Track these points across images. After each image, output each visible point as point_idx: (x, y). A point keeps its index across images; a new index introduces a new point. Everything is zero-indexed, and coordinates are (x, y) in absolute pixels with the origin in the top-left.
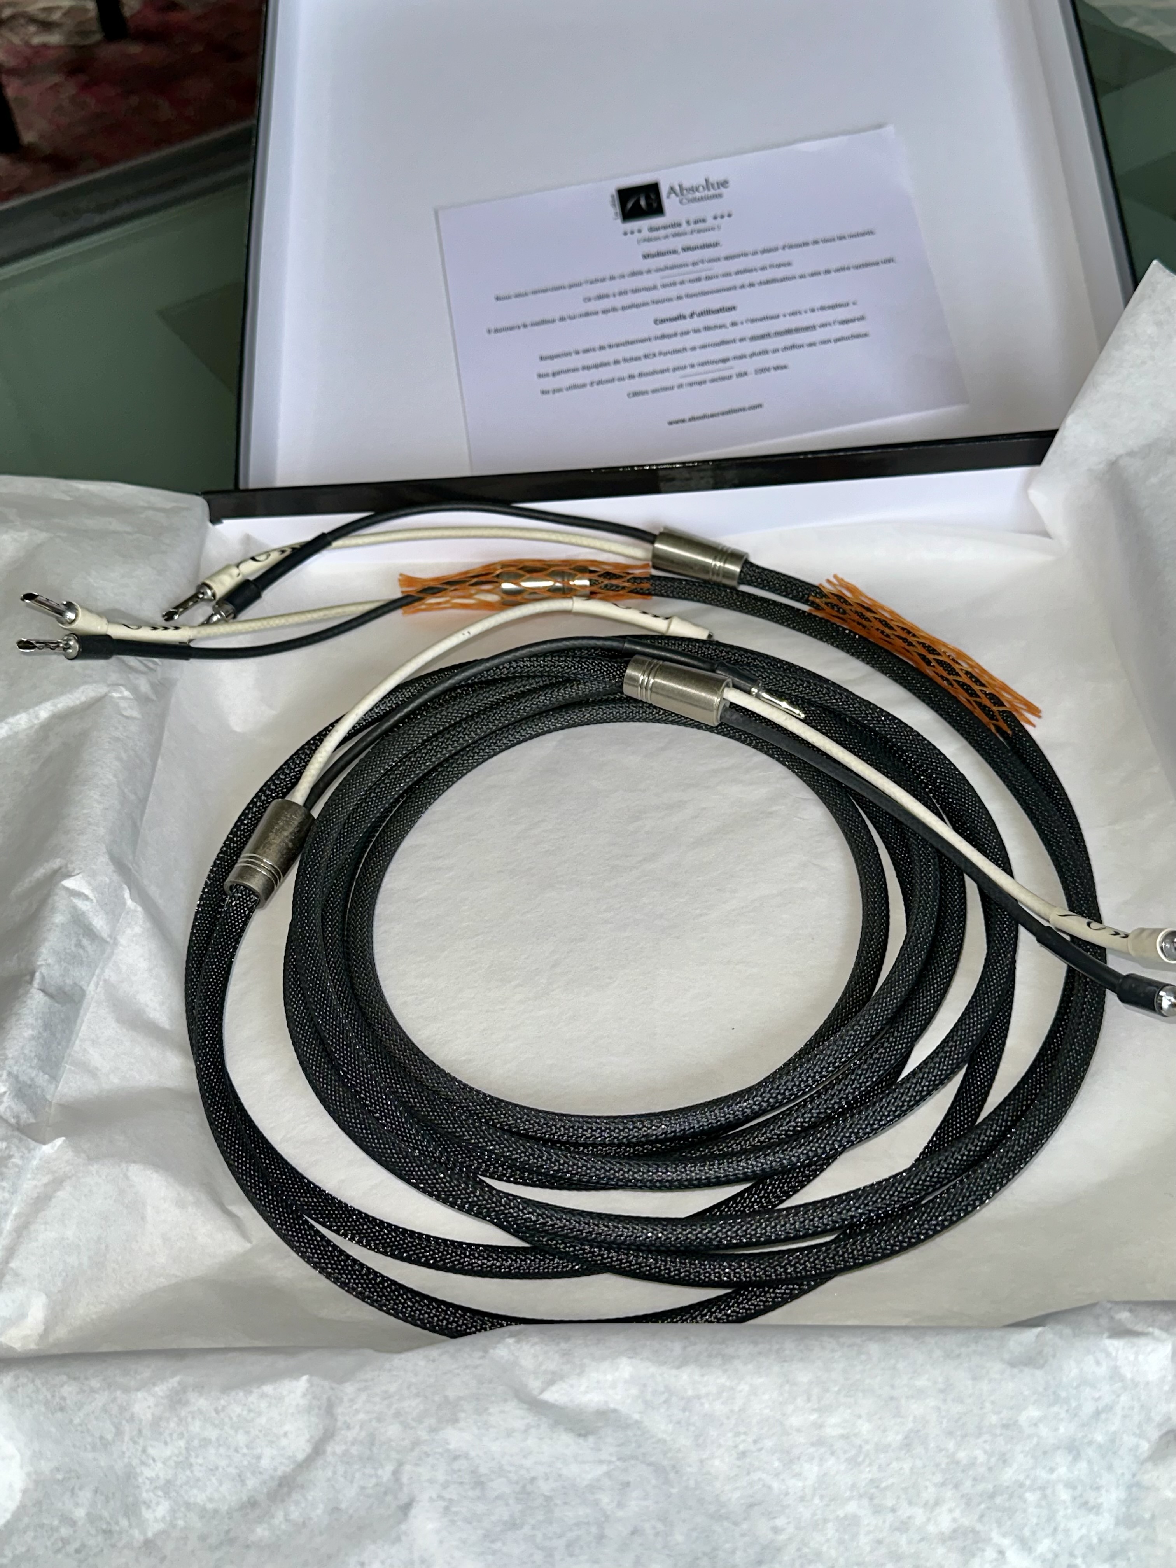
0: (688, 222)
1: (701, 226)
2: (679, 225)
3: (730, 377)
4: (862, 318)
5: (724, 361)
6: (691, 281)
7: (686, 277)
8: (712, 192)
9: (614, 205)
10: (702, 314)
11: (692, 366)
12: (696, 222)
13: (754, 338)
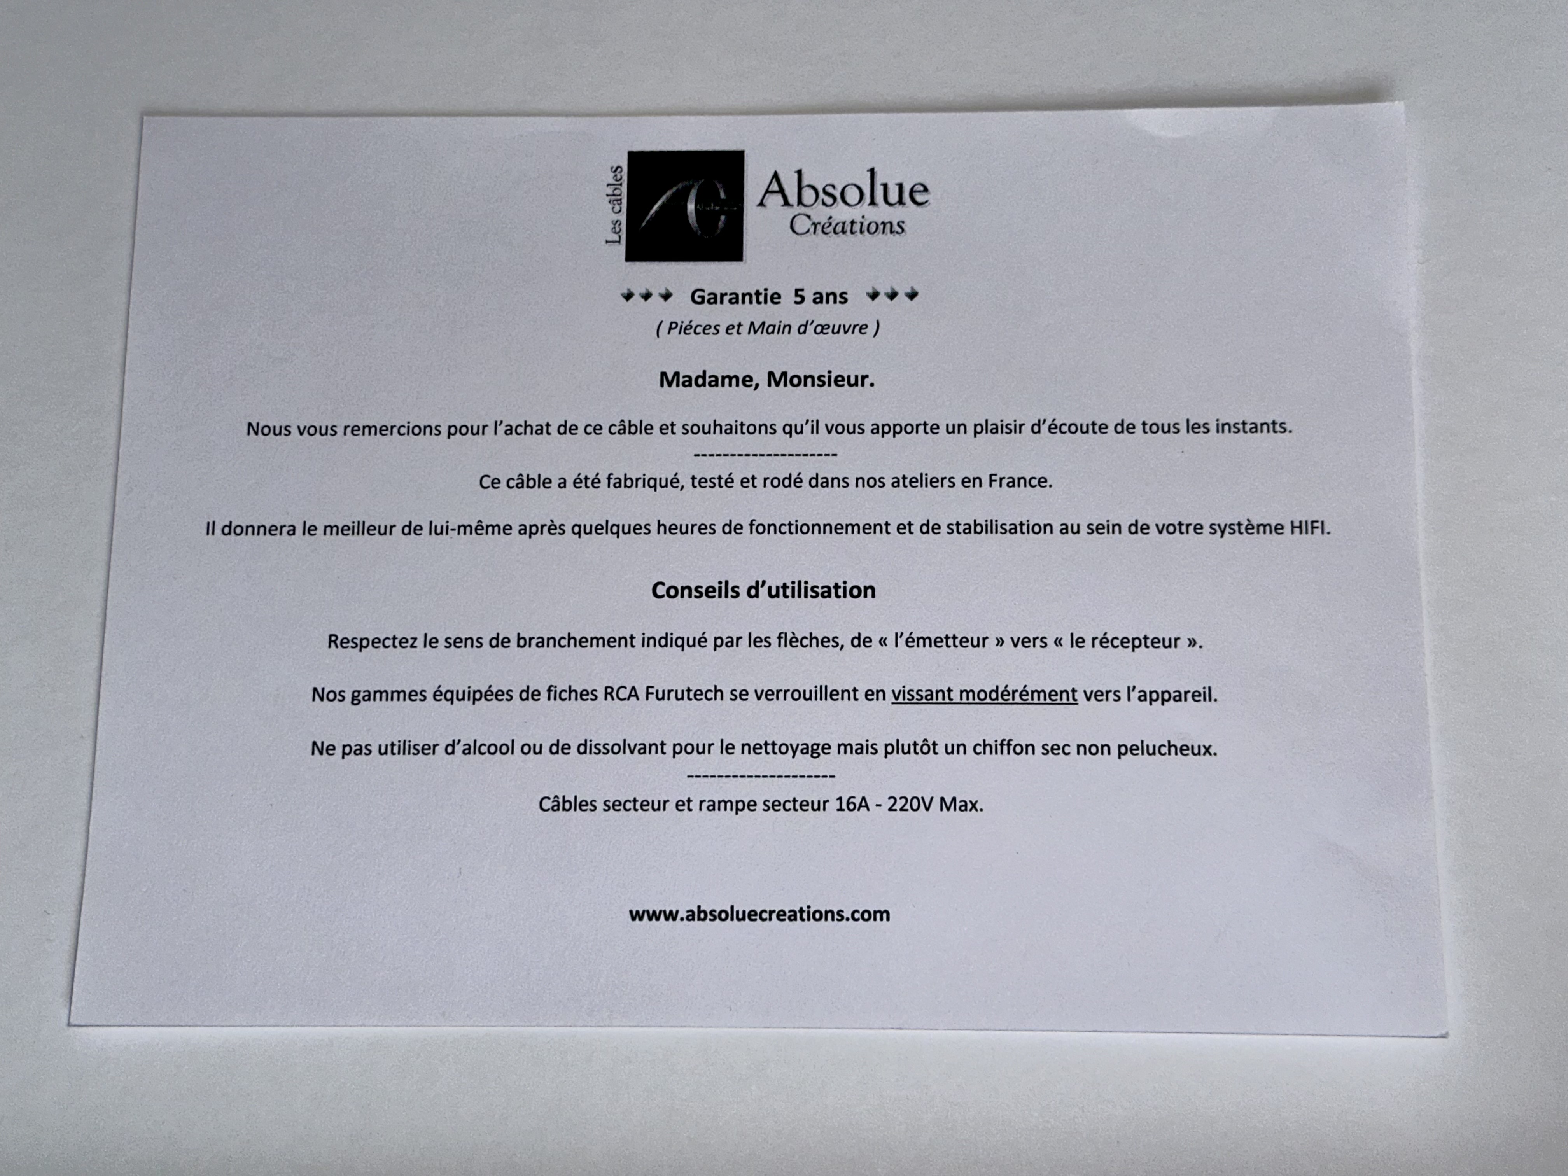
0: (799, 296)
1: (828, 313)
2: (775, 298)
3: (821, 806)
4: (1204, 695)
5: (814, 750)
6: (777, 482)
7: (761, 468)
8: (882, 213)
9: (614, 199)
10: (780, 592)
11: (728, 749)
12: (819, 299)
13: (904, 697)
